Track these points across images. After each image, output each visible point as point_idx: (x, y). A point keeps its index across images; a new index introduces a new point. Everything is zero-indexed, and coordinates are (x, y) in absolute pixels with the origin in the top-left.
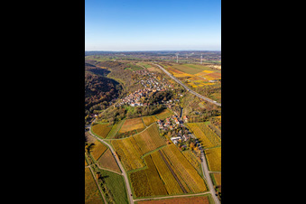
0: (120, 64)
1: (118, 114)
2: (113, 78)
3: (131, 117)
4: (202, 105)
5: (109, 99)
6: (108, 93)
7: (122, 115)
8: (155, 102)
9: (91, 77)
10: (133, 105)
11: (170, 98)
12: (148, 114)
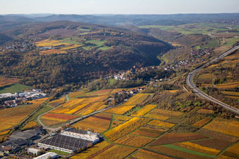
10: (116, 78)
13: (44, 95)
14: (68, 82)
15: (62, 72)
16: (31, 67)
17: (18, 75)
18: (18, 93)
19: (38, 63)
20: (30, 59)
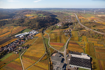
0: (62, 13)
1: (53, 28)
2: (58, 18)
3: (57, 29)
4: (79, 27)
5: (53, 24)
6: (53, 23)
7: (54, 28)
8: (66, 25)
9: (49, 17)
10: (58, 26)
11: (71, 25)
12: (62, 28)
13: (38, 32)
14: (42, 27)
15: (39, 24)
16: (29, 23)
17: (25, 26)
18: (29, 32)
19: (30, 22)
20: (27, 20)
